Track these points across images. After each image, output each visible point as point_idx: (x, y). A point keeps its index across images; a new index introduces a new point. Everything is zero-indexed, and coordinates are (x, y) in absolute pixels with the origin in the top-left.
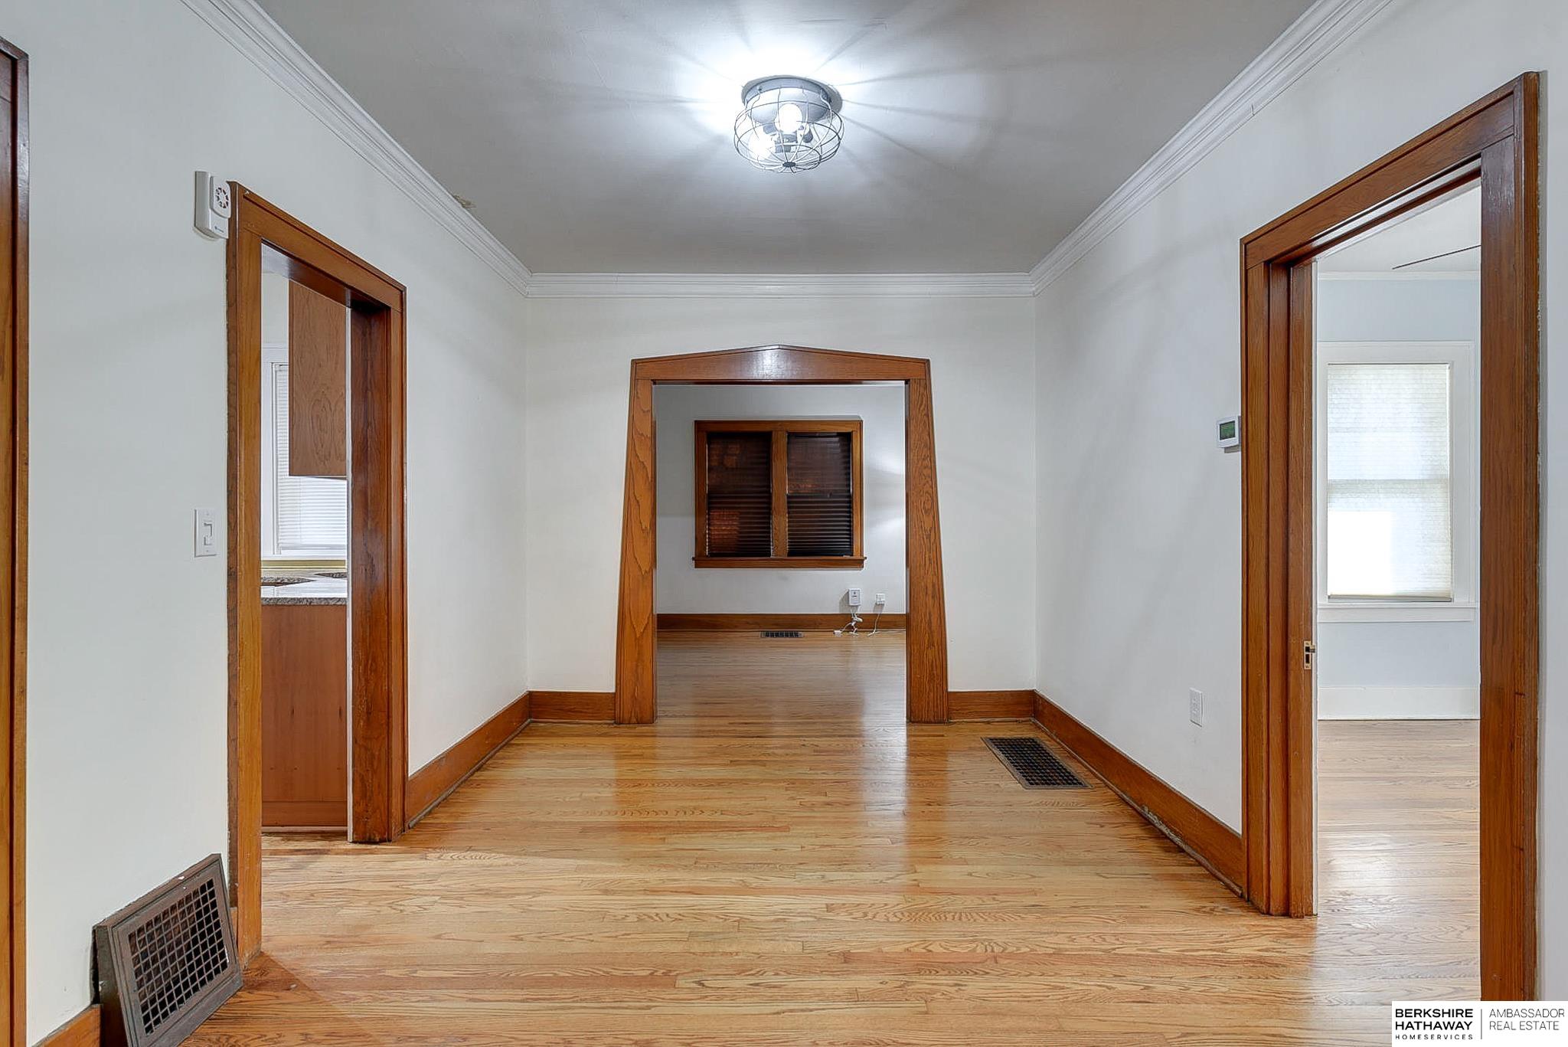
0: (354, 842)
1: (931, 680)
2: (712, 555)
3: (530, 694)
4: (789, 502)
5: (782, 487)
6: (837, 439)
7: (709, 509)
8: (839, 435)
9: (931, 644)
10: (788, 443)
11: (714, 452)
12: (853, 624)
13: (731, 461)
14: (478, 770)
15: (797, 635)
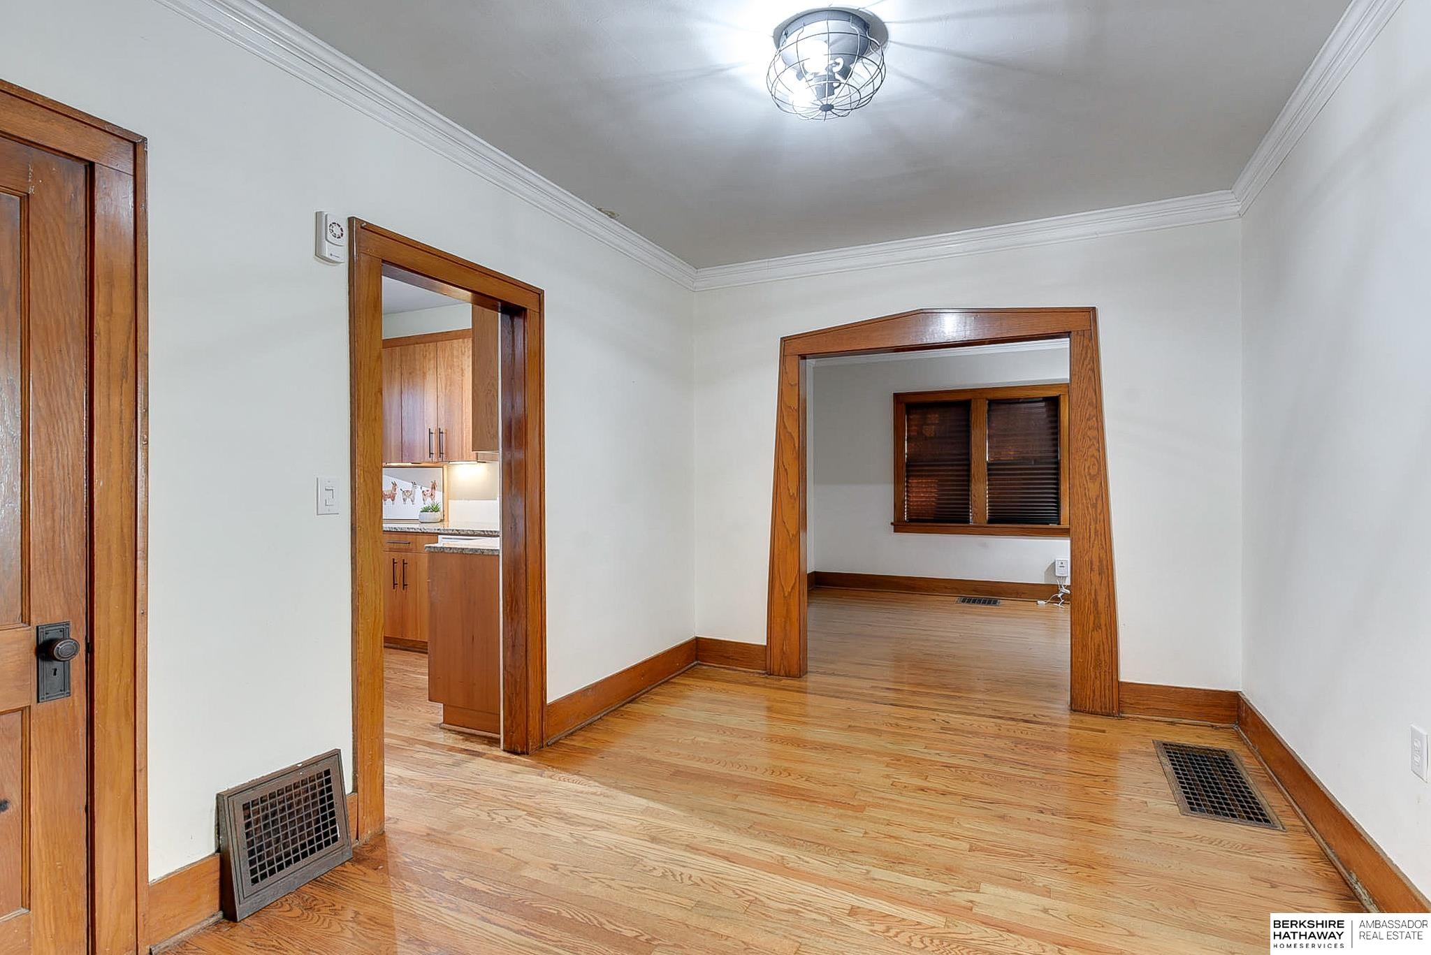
0: (504, 750)
1: (1098, 665)
2: (910, 520)
3: (697, 639)
4: (989, 470)
5: (983, 453)
6: (1043, 404)
7: (908, 477)
8: (1046, 399)
9: (1097, 627)
10: (988, 411)
11: (912, 423)
12: (1060, 596)
13: (930, 431)
14: (629, 702)
15: (995, 602)
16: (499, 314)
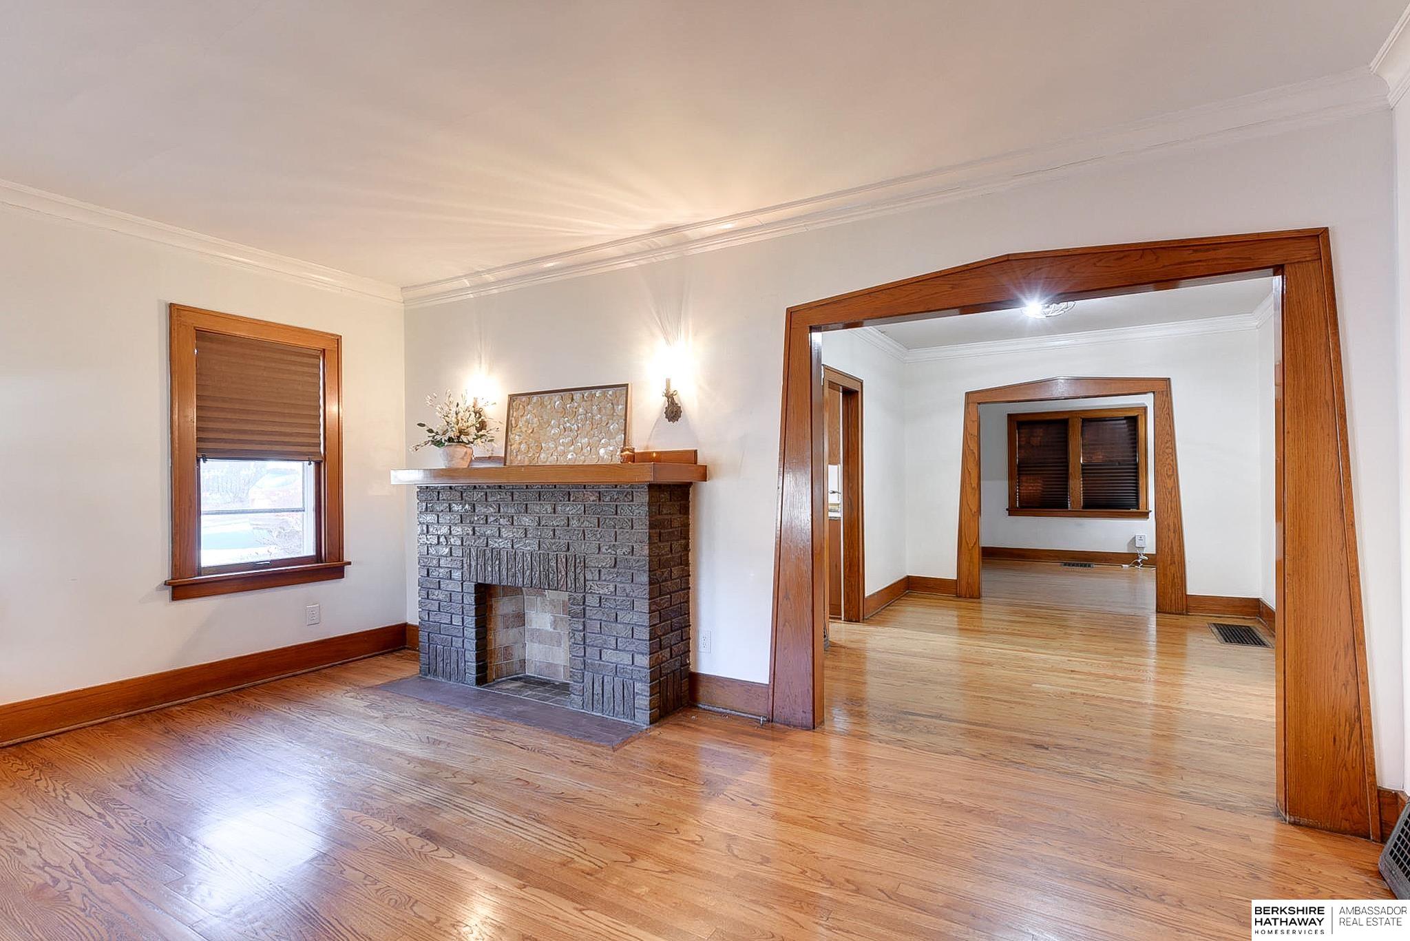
0: (844, 621)
1: (1173, 585)
2: (1021, 507)
3: (908, 577)
4: (1082, 470)
5: (1078, 459)
6: (1125, 421)
7: (1019, 474)
8: (1126, 418)
9: (1173, 563)
10: (1082, 426)
11: (1022, 436)
12: (1139, 561)
13: (1036, 441)
15: (1089, 566)
16: (841, 394)
